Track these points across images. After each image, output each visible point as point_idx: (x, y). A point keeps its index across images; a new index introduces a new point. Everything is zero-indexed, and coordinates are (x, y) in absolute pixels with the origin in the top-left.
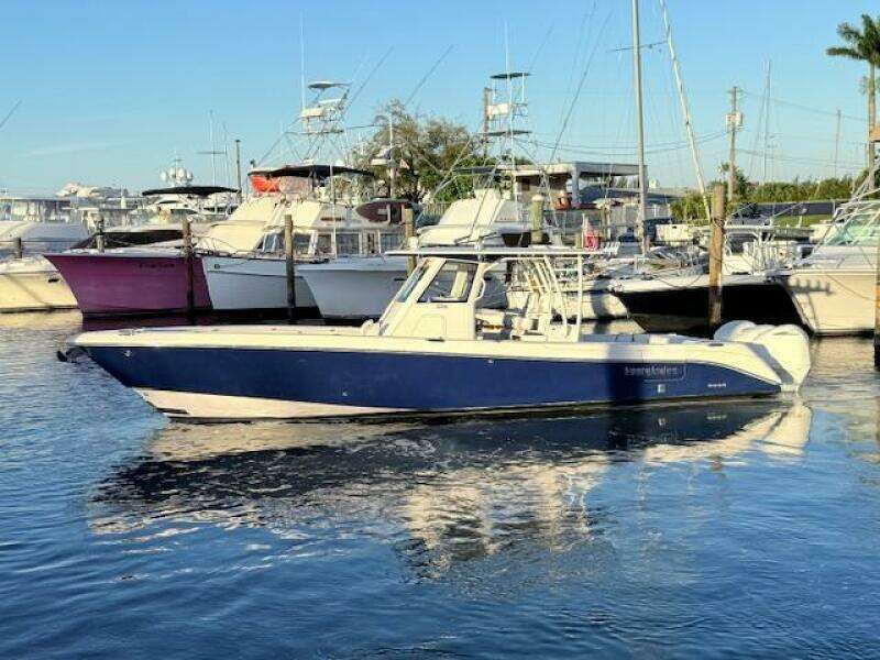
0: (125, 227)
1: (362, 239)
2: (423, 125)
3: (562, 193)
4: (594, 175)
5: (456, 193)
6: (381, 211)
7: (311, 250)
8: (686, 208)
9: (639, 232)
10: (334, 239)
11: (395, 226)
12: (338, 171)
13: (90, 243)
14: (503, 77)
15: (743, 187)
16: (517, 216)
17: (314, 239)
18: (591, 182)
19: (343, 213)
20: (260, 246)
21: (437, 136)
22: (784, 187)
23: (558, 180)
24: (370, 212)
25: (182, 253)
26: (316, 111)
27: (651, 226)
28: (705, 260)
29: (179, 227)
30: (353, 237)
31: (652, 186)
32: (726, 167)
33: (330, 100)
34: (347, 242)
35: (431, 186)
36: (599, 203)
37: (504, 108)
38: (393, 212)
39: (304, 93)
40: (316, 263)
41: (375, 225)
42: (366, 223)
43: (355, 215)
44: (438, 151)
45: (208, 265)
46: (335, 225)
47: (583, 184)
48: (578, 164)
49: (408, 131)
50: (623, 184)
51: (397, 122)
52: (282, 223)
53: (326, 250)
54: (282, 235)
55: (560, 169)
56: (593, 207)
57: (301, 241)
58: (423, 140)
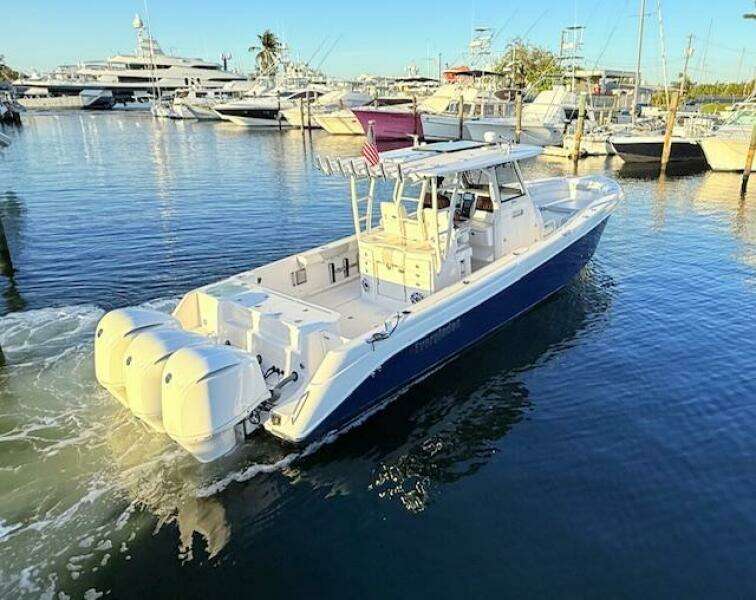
0: (387, 96)
1: (496, 108)
2: (530, 50)
3: (596, 86)
4: (614, 77)
5: (544, 86)
6: (506, 95)
7: (471, 113)
8: (658, 98)
9: (632, 112)
10: (482, 107)
11: (512, 103)
12: (486, 73)
13: (370, 103)
14: (573, 28)
15: (688, 85)
16: (572, 100)
17: (473, 108)
18: (611, 80)
19: (488, 95)
20: (448, 109)
21: (536, 55)
22: (710, 86)
23: (595, 79)
24: (501, 95)
25: (412, 111)
26: (478, 43)
27: (639, 107)
28: (664, 127)
29: (411, 98)
30: (492, 107)
31: (643, 83)
32: (681, 75)
33: (485, 37)
34: (489, 108)
35: (531, 79)
36: (615, 92)
37: (571, 45)
38: (512, 95)
39: (474, 34)
40: (474, 120)
41: (502, 101)
42: (498, 100)
43: (493, 96)
44: (537, 62)
45: (424, 117)
46: (483, 101)
47: (608, 81)
48: (607, 71)
49: (523, 52)
50: (627, 82)
51: (518, 48)
52: (459, 99)
53: (479, 113)
54: (458, 105)
55: (596, 73)
56: (611, 94)
57: (467, 107)
58: (529, 57)
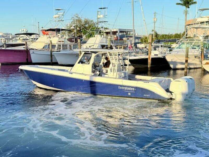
0: (11, 42)
1: (68, 46)
2: (83, 20)
3: (115, 36)
4: (124, 32)
5: (91, 35)
6: (73, 40)
7: (56, 48)
8: (144, 40)
9: (133, 45)
10: (61, 46)
11: (76, 43)
12: (62, 30)
13: (3, 46)
14: (101, 8)
15: (157, 35)
16: (105, 41)
17: (57, 46)
18: (123, 34)
19: (63, 40)
20: (44, 48)
21: (86, 22)
22: (166, 35)
23: (115, 33)
24: (70, 40)
25: (25, 49)
26: (57, 16)
27: (135, 44)
28: (148, 52)
29: (24, 43)
30: (66, 45)
31: (136, 35)
32: (153, 31)
33: (60, 13)
34: (65, 47)
35: (85, 34)
36: (124, 39)
37: (102, 16)
38: (75, 40)
40: (57, 51)
41: (72, 43)
42: (69, 43)
43: (66, 40)
44: (87, 26)
45: (31, 52)
46: (62, 43)
47: (120, 34)
48: (119, 29)
49: (80, 21)
50: (130, 34)
51: (77, 19)
52: (49, 42)
53: (60, 49)
54: (49, 45)
55: (115, 30)
56: (123, 40)
57: (53, 46)
58: (83, 23)
